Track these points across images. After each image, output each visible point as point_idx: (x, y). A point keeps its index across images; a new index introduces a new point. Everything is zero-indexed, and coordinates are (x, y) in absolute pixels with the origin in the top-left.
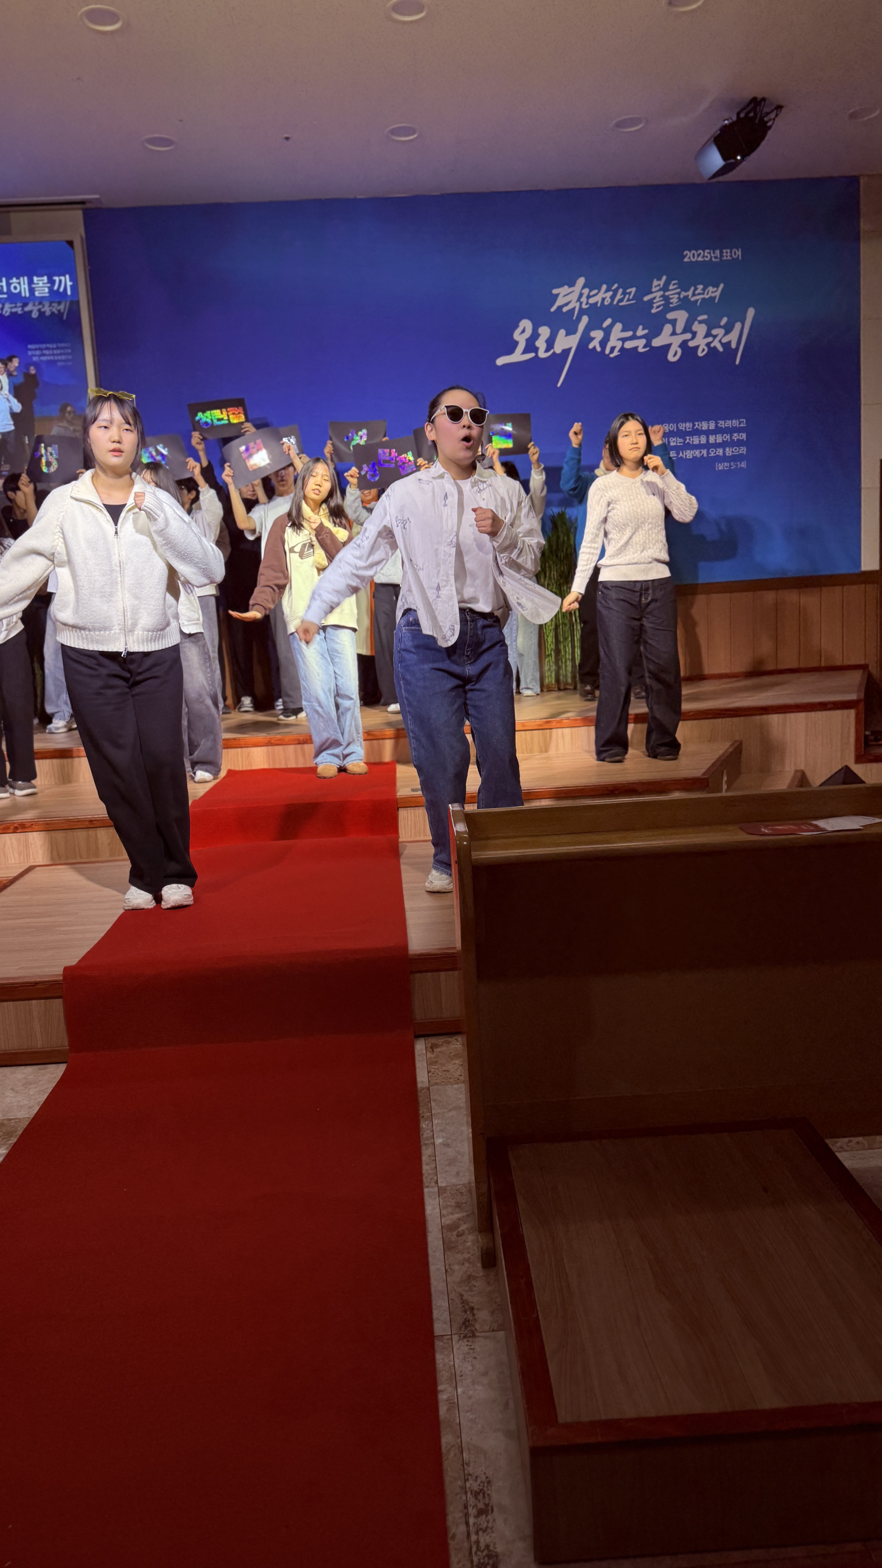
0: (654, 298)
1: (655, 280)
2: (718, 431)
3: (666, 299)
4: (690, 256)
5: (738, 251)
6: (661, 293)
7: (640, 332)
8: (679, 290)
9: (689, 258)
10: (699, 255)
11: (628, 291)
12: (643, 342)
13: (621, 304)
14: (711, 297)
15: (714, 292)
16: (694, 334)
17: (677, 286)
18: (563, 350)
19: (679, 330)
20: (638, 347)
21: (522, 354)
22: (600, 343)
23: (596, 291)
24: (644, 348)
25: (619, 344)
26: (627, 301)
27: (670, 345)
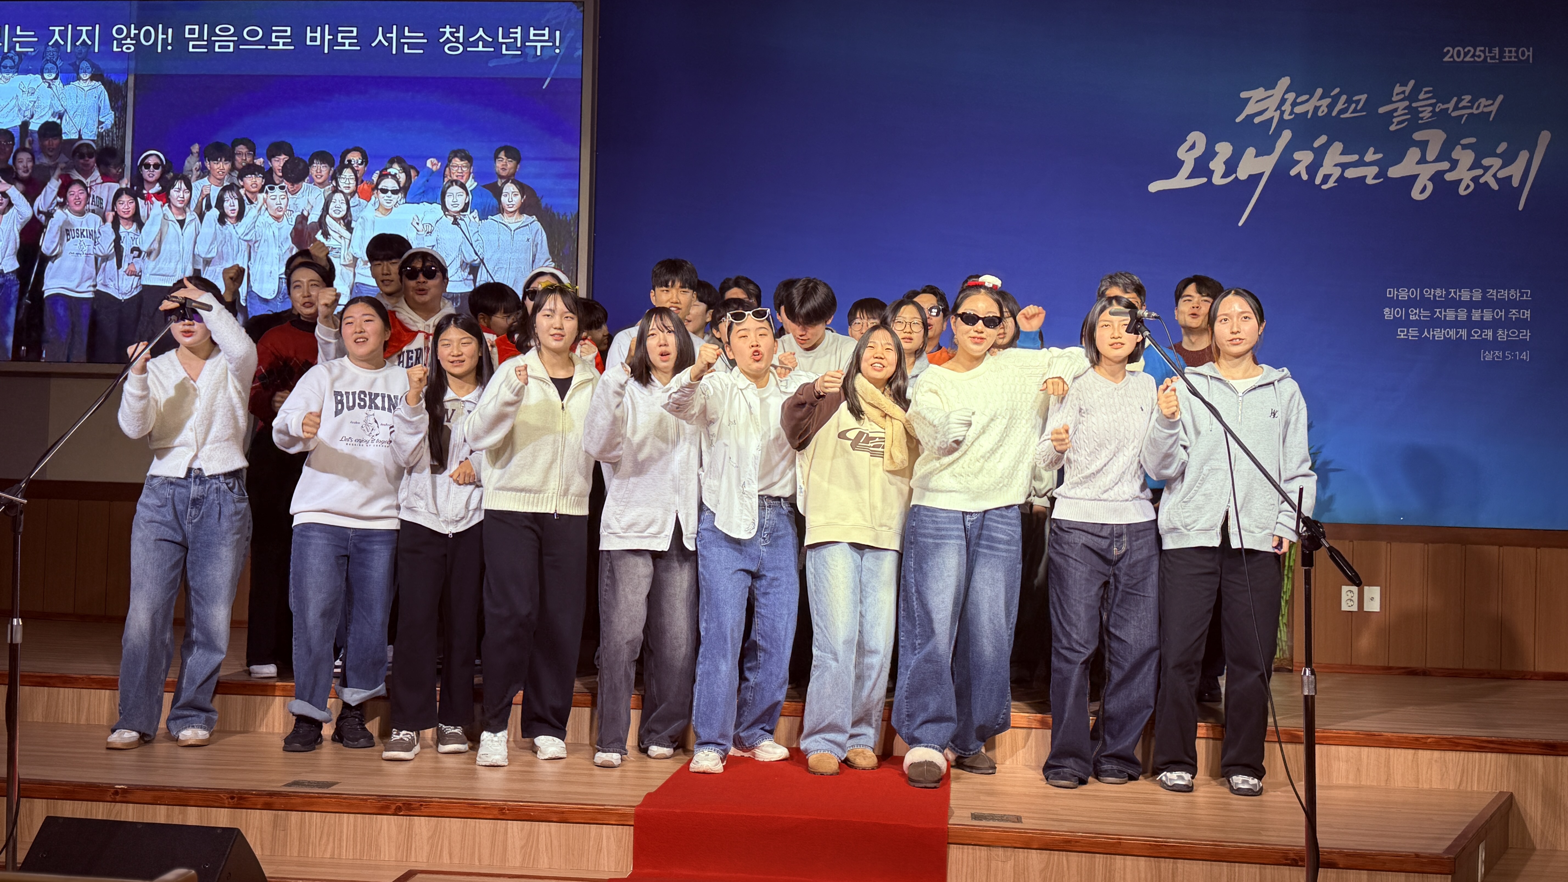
0: (1396, 110)
1: (1398, 85)
2: (1486, 304)
3: (1413, 112)
4: (1453, 54)
5: (1529, 51)
6: (1407, 103)
7: (1370, 156)
8: (1434, 101)
9: (1452, 56)
10: (1466, 54)
11: (1354, 99)
12: (1375, 170)
13: (1342, 116)
14: (1482, 112)
15: (1489, 106)
16: (1454, 164)
17: (1430, 95)
18: (1251, 176)
19: (1431, 155)
20: (1365, 177)
21: (1189, 178)
22: (1308, 168)
23: (1307, 97)
24: (1375, 178)
25: (1337, 172)
26: (1352, 113)
27: (1415, 177)
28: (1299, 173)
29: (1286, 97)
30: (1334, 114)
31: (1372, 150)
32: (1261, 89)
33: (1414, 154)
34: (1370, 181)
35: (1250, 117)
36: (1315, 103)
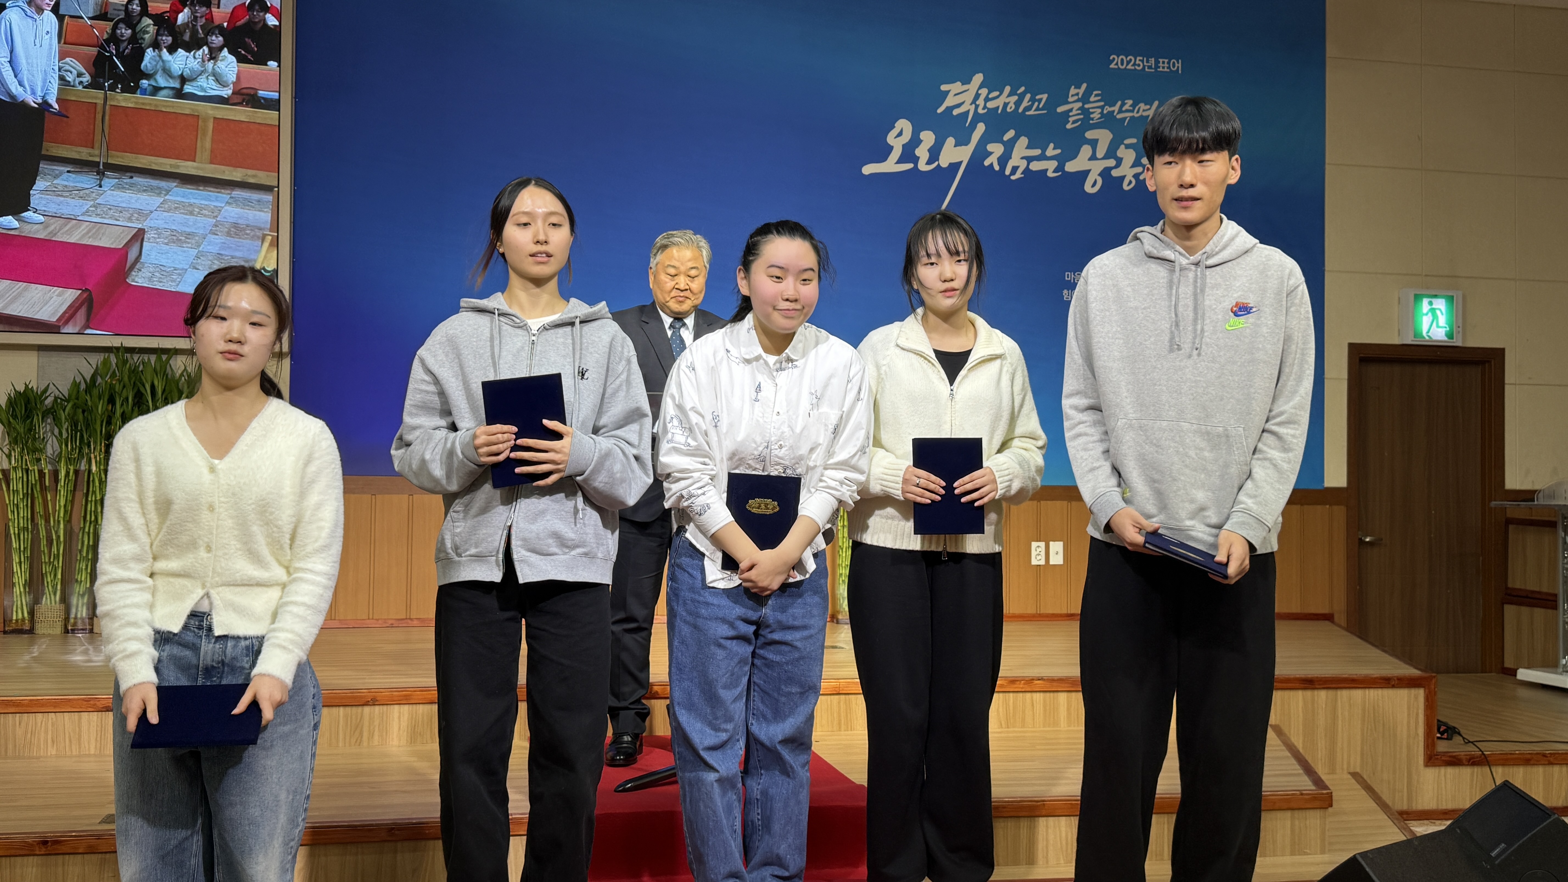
0: (1071, 110)
1: (1073, 87)
3: (1086, 112)
4: (1118, 62)
5: (1178, 63)
6: (1080, 104)
7: (1051, 151)
8: (1102, 103)
9: (1117, 64)
10: (1128, 63)
11: (1038, 97)
12: (1054, 164)
13: (1027, 113)
14: (1142, 116)
16: (1119, 161)
17: (1099, 98)
18: (950, 164)
19: (1100, 154)
20: (1047, 170)
21: (896, 163)
22: (998, 159)
23: (997, 93)
24: (1054, 172)
25: (1023, 164)
26: (1035, 110)
27: (1088, 172)
28: (992, 164)
29: (979, 92)
30: (1020, 110)
31: (1052, 145)
32: (959, 83)
33: (1086, 151)
34: (1050, 174)
35: (950, 109)
36: (1004, 100)
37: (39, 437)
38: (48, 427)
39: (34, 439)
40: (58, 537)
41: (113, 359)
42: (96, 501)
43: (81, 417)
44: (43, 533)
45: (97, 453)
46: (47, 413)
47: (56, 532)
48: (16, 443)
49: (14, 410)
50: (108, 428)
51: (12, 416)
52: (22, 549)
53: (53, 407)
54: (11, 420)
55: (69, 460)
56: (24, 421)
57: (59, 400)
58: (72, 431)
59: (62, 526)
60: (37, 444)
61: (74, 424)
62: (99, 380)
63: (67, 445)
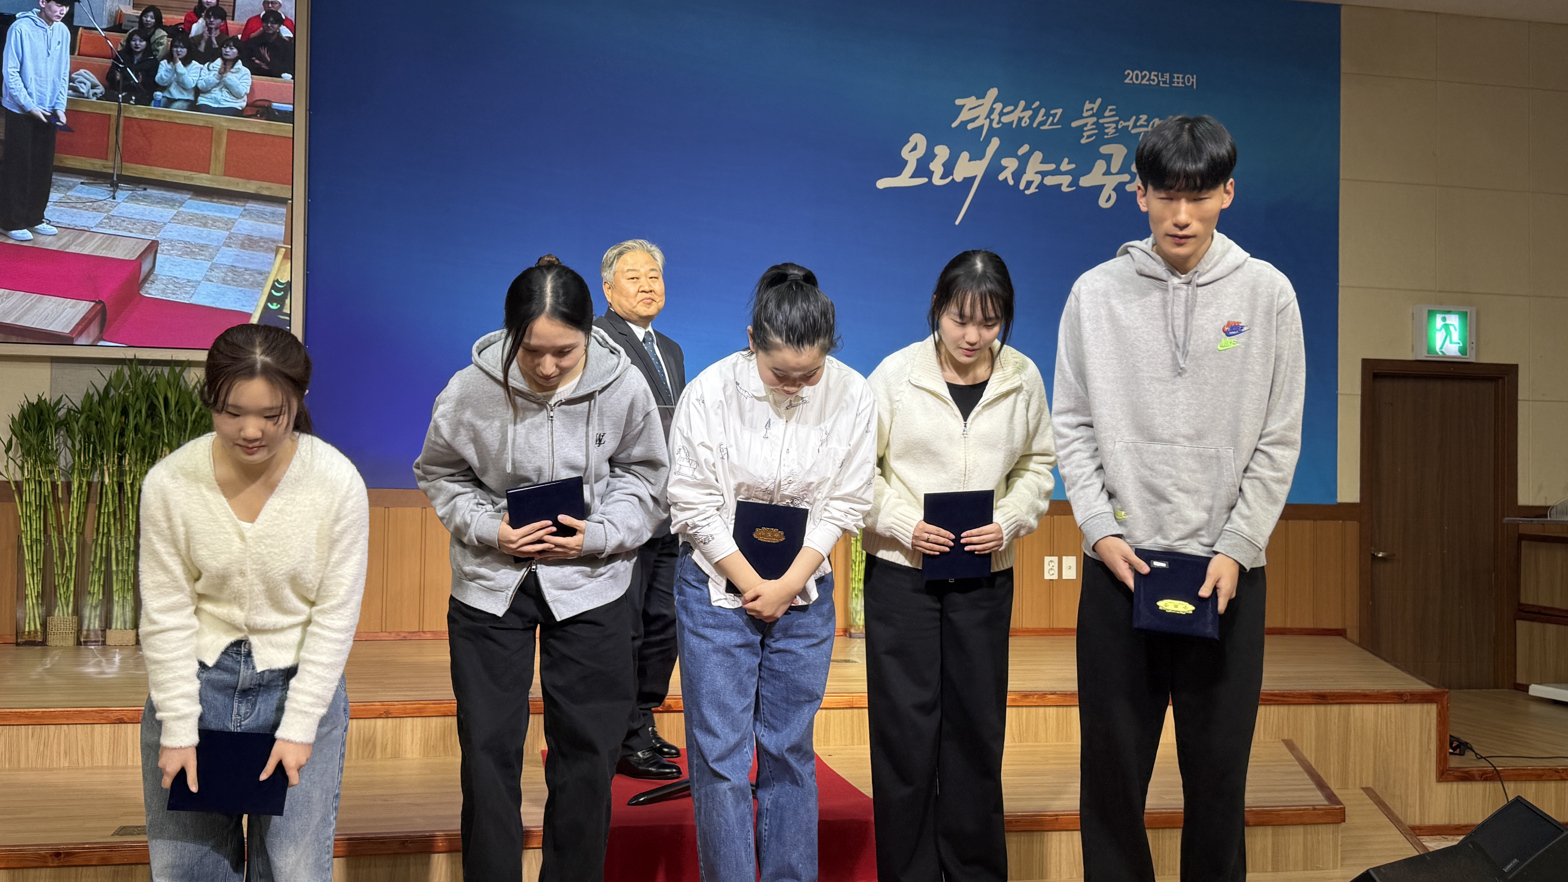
0: (1086, 125)
1: (1088, 102)
3: (1100, 127)
4: (1132, 77)
5: (1193, 78)
6: (1094, 119)
7: (1065, 166)
8: (1117, 118)
9: (1132, 79)
10: (1143, 77)
11: (1052, 112)
12: (1069, 178)
13: (1042, 128)
17: (1114, 113)
18: (965, 179)
19: (1114, 169)
21: (911, 177)
22: (1013, 173)
23: (1012, 108)
24: (1068, 186)
25: (1037, 179)
26: (1050, 125)
27: (1103, 186)
28: (1006, 179)
29: (994, 106)
30: (1035, 125)
31: (1066, 160)
32: (973, 98)
33: (1100, 165)
34: (1065, 189)
35: (964, 124)
36: (1018, 115)
37: (52, 449)
38: (61, 439)
39: (48, 451)
40: (71, 549)
41: (127, 371)
42: (109, 512)
43: (94, 429)
44: (55, 545)
45: (110, 465)
46: (59, 425)
47: (69, 544)
48: (29, 455)
49: (27, 421)
50: (121, 441)
51: (25, 427)
52: (35, 561)
53: (66, 419)
54: (24, 431)
55: (82, 472)
56: (38, 432)
57: (72, 412)
58: (85, 442)
59: (75, 538)
60: (50, 456)
61: (87, 437)
62: (112, 392)
63: (79, 457)
